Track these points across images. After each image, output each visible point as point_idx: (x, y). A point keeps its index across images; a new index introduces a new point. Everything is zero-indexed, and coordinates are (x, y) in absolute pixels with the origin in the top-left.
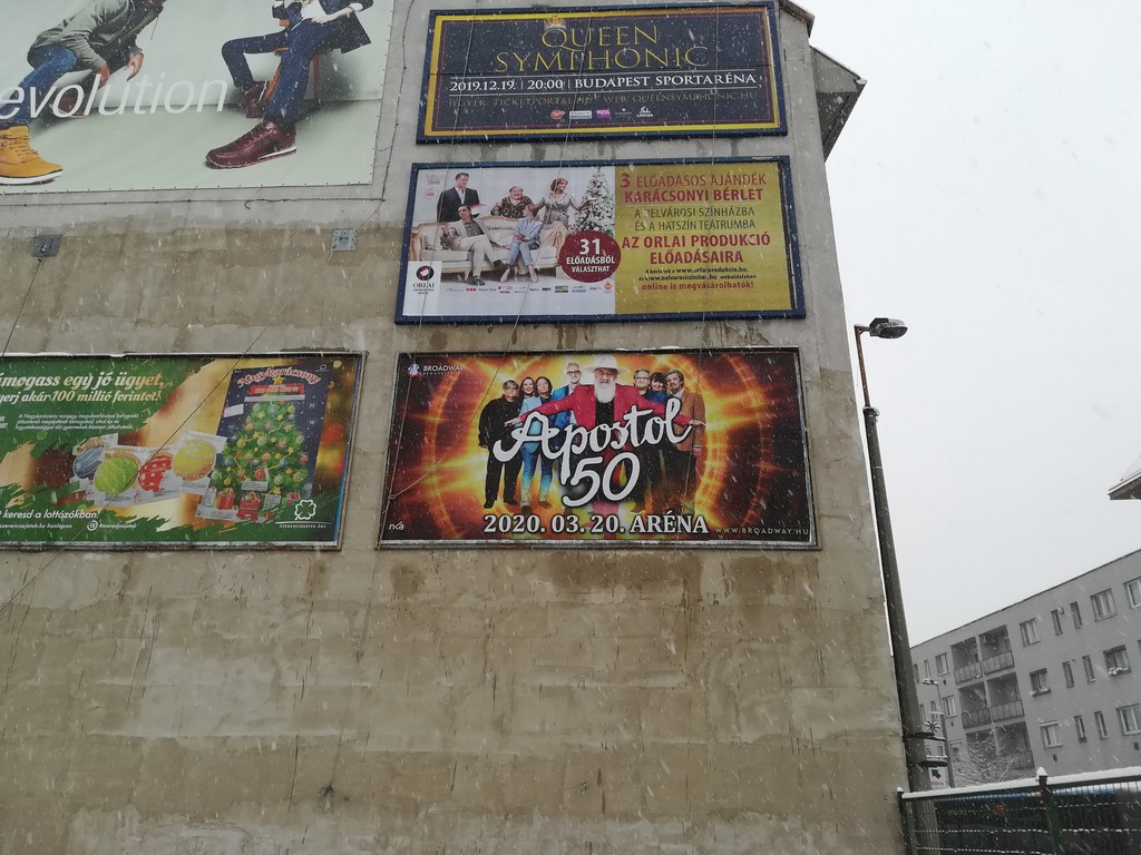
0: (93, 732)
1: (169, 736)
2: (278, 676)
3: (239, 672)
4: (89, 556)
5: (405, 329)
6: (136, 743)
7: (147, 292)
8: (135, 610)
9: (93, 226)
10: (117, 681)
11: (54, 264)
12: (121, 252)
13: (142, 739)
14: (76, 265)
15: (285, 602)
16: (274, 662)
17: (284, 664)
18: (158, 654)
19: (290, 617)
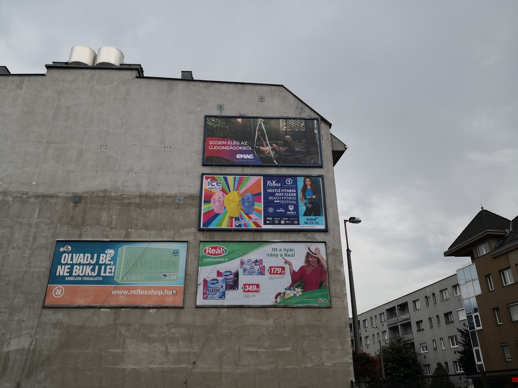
0: (110, 366)
1: (134, 367)
2: (167, 348)
3: (155, 347)
4: (103, 310)
5: (201, 232)
6: (124, 370)
7: (114, 217)
8: (119, 327)
9: (93, 192)
10: (116, 351)
11: (81, 206)
12: (103, 202)
13: (125, 369)
14: (88, 207)
15: (167, 325)
16: (165, 344)
17: (169, 345)
18: (128, 342)
19: (169, 330)
